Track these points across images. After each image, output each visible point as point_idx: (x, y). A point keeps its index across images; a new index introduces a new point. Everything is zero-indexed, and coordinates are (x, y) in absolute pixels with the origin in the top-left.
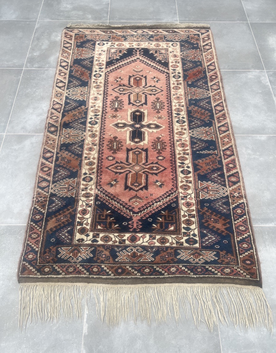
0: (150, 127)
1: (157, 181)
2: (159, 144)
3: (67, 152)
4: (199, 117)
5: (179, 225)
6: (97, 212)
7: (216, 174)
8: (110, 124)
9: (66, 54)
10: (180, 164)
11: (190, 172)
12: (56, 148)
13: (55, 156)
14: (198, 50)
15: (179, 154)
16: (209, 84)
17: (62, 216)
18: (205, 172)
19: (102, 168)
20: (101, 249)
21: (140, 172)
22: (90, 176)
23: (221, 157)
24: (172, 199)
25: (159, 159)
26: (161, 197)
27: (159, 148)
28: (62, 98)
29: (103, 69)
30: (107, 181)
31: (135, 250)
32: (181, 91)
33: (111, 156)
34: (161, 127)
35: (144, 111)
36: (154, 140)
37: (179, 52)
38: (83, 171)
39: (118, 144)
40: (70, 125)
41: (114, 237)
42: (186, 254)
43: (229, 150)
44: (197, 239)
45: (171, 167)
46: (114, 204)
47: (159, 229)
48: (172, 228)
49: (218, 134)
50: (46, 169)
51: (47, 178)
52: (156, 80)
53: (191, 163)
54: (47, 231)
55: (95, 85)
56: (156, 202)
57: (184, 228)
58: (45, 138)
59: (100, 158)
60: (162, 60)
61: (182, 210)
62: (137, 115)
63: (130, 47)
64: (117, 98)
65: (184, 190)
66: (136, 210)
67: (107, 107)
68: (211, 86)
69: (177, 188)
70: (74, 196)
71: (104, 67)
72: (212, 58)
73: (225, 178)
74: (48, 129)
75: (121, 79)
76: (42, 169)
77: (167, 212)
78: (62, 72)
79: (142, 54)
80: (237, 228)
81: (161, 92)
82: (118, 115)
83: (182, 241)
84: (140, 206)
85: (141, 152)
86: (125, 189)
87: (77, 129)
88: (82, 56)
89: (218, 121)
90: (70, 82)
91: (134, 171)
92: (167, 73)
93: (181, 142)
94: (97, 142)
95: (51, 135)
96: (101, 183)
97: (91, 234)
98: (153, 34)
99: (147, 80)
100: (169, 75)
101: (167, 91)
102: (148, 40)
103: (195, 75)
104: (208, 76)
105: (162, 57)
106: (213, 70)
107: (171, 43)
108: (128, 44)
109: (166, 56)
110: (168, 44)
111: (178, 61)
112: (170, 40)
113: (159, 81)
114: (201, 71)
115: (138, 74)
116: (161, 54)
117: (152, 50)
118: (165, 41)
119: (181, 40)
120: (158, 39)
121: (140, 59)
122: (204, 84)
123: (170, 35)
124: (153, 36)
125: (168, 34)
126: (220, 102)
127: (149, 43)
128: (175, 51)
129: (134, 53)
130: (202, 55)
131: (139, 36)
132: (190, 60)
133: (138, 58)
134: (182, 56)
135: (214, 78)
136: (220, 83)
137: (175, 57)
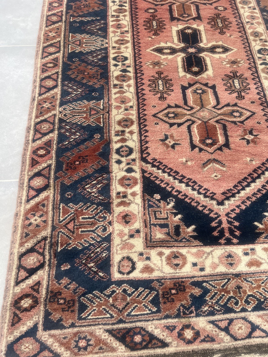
0: (170, 49)
2: (155, 27)
4: (90, 67)
8: (237, 50)
10: (125, 4)
14: (62, 246)
15: (125, 16)
16: (54, 135)
23: (67, 13)
25: (154, 9)
27: (154, 23)
32: (116, 115)
33: (221, 11)
34: (153, 50)
35: (186, 75)
36: (163, 32)
37: (116, 232)
39: (215, 25)
43: (52, 22)
49: (62, 42)
52: (169, 140)
53: (110, 7)
59: (235, 8)
60: (158, 200)
62: (196, 66)
63: (251, 246)
64: (240, 97)
67: (253, 79)
68: (52, 131)
72: (29, 216)
75: (244, 139)
79: (213, 219)
81: (157, 113)
82: (229, 65)
85: (180, 17)
89: (57, 61)
92: (147, 162)
93: (122, 30)
94: (247, 26)
98: (194, 319)
99: (188, 138)
100: (142, 155)
101: (145, 115)
102: (207, 282)
103: (83, 159)
104: (54, 155)
105: (161, 212)
106: (38, 174)
107: (136, 275)
108: (263, 261)
109: (150, 218)
110: (147, 269)
111: (119, 200)
112: (141, 289)
113: (163, 137)
114: (67, 170)
115: (212, 153)
116: (162, 222)
117: (188, 241)
118: (156, 285)
119: (108, 292)
120: (176, 290)
121: (214, 202)
122: (68, 134)
123: (141, 315)
124: (193, 308)
125: (146, 323)
126: (44, 96)
127: (202, 269)
128: (126, 237)
129: (235, 224)
130: (54, 228)
131: (236, 303)
132: (88, 207)
133: (220, 203)
134: (108, 218)
135: (42, 151)
136: (31, 138)
137: (126, 215)
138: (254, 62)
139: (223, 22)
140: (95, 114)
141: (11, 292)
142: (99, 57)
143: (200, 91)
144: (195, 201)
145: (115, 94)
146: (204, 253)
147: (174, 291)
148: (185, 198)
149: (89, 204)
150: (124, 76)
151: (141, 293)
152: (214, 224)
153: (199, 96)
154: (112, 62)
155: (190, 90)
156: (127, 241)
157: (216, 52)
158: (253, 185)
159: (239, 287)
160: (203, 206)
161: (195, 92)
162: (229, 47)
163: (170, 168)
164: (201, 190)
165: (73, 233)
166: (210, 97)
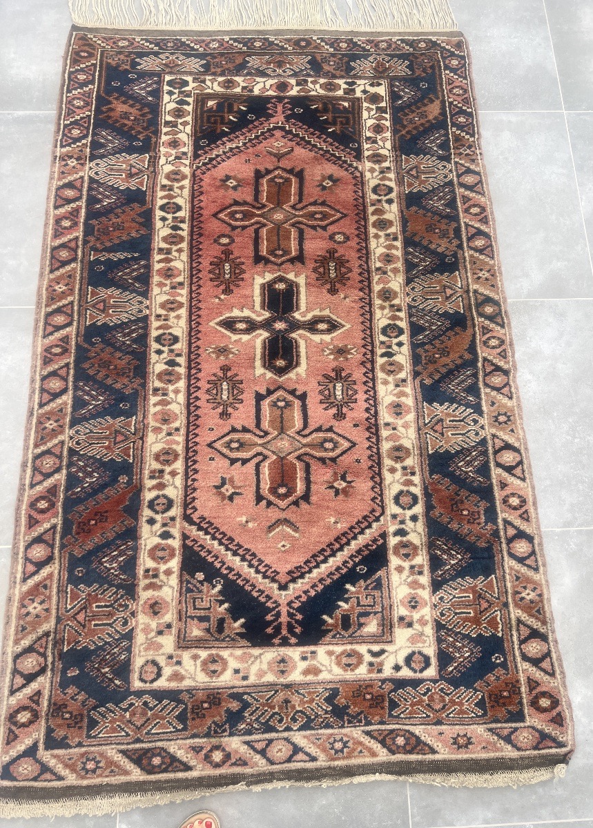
0: (247, 322)
1: (235, 188)
2: (227, 277)
3: (439, 250)
4: (118, 354)
5: (196, 109)
6: (354, 128)
7: (105, 203)
8: (350, 327)
9: (528, 598)
10: (182, 225)
11: (162, 208)
12: (467, 259)
13: (464, 239)
14: (69, 644)
15: (180, 251)
16: (61, 477)
17: (418, 123)
18: (127, 209)
19: (356, 214)
20: (338, 73)
21: (272, 206)
22: (380, 198)
23: (85, 242)
24: (206, 152)
25: (229, 237)
26: (229, 158)
27: (227, 266)
28: (492, 409)
29: (392, 529)
30: (342, 186)
31: (279, 71)
32: (154, 443)
33: (339, 243)
34: (220, 324)
35: (265, 374)
36: (238, 286)
37: (141, 627)
38: (394, 207)
39: (324, 274)
40: (447, 323)
41: (316, 88)
42: (190, 66)
43: (61, 262)
44: (166, 88)
45: (201, 219)
46: (322, 144)
47: (235, 102)
48: (210, 103)
49: (76, 304)
50: (475, 210)
51: (466, 193)
52: (226, 487)
53: (157, 230)
54: (438, 98)
55: (409, 462)
56: (237, 147)
57: (188, 104)
58: (500, 286)
59: (363, 237)
60: (201, 582)
61: (188, 135)
62: (282, 358)
63: (312, 648)
64: (340, 416)
65: (179, 170)
66: (278, 134)
67: (365, 383)
68: (58, 470)
69: (194, 175)
70: (403, 156)
71: (393, 541)
72: (26, 602)
73: (88, 195)
74: (500, 310)
75: (332, 487)
76: (483, 209)
77: (219, 131)
78: (519, 512)
79: (270, 610)
80: (87, 104)
81: (215, 441)
82: (332, 357)
83: (195, 85)
84: (272, 140)
85: (270, 255)
86: (302, 171)
87: (430, 311)
88: (473, 590)
89: (67, 343)
90: (484, 470)
91: (285, 210)
92: (191, 522)
93: (174, 280)
94: (376, 278)
95: (487, 292)
96: (354, 182)
97: (358, 94)
98: (227, 739)
99: (254, 485)
100: (185, 511)
101: (196, 444)
102: (249, 694)
103: (100, 516)
104: (60, 510)
105: (202, 599)
106: (38, 540)
107: (162, 683)
108: (323, 668)
109: (187, 607)
110: (176, 677)
111: (147, 581)
112: (165, 702)
113: (218, 483)
114: (78, 533)
115: (284, 510)
116: (202, 613)
117: (233, 640)
118: (185, 697)
119: (124, 705)
120: (210, 703)
121: (275, 586)
122: (81, 475)
123: (164, 733)
124: (227, 726)
125: (168, 743)
126: (47, 408)
127: (245, 678)
128: (153, 634)
129: (297, 618)
130: (59, 620)
131: (280, 721)
132: (105, 591)
133: (283, 587)
134: (130, 607)
135: (43, 502)
136: (27, 482)
137: (156, 603)
138: (372, 352)
139: (338, 267)
140: (123, 441)
141: (5, 703)
142: (134, 335)
143: (281, 404)
144: (250, 583)
145: (155, 405)
146: (251, 656)
147: (206, 705)
148: (237, 579)
149: (106, 586)
150: (170, 374)
151: (165, 706)
152: (269, 618)
153: (279, 412)
154: (155, 346)
155: (267, 402)
156: (155, 639)
157: (317, 330)
158: (331, 560)
159: (287, 701)
160: (259, 591)
161: (274, 404)
162: (339, 320)
163: (223, 533)
164: (260, 567)
165: (84, 626)
166: (295, 415)
